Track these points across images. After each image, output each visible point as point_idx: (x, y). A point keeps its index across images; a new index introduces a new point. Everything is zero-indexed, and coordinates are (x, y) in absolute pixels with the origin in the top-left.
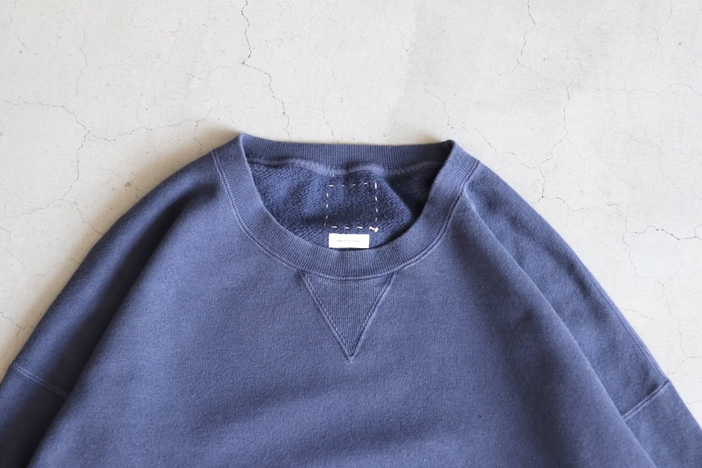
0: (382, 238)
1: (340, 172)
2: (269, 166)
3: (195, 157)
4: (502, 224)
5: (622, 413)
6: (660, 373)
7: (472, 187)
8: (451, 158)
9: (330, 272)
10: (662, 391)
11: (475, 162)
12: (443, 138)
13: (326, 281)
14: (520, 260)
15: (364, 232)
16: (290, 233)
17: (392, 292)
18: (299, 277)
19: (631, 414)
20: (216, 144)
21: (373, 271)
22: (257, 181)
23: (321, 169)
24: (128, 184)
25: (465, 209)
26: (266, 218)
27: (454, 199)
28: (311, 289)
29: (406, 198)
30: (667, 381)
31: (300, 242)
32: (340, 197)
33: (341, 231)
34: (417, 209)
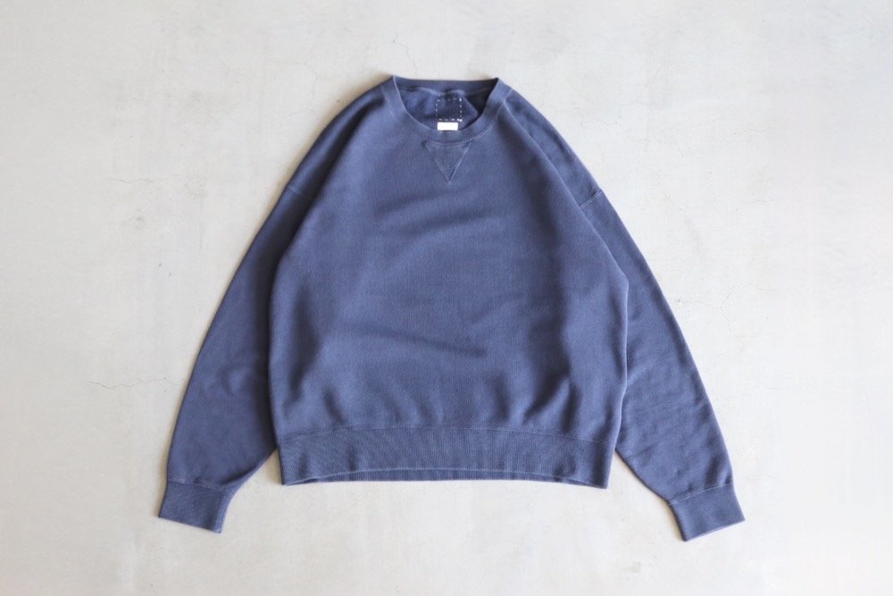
0: (464, 124)
1: (443, 94)
2: (408, 91)
3: (370, 86)
4: (522, 118)
5: (580, 205)
6: (597, 187)
7: (508, 100)
8: (497, 86)
9: (439, 141)
10: (598, 195)
11: (508, 88)
12: (493, 76)
13: (438, 146)
14: (531, 135)
15: (455, 121)
16: (419, 123)
17: (469, 150)
18: (423, 144)
19: (583, 206)
20: (381, 80)
21: (460, 141)
22: (403, 98)
23: (433, 92)
24: (338, 101)
25: (504, 110)
26: (407, 116)
27: (499, 105)
28: (429, 150)
29: (475, 105)
30: (601, 191)
31: (423, 127)
32: (443, 105)
33: (444, 121)
34: (480, 112)
